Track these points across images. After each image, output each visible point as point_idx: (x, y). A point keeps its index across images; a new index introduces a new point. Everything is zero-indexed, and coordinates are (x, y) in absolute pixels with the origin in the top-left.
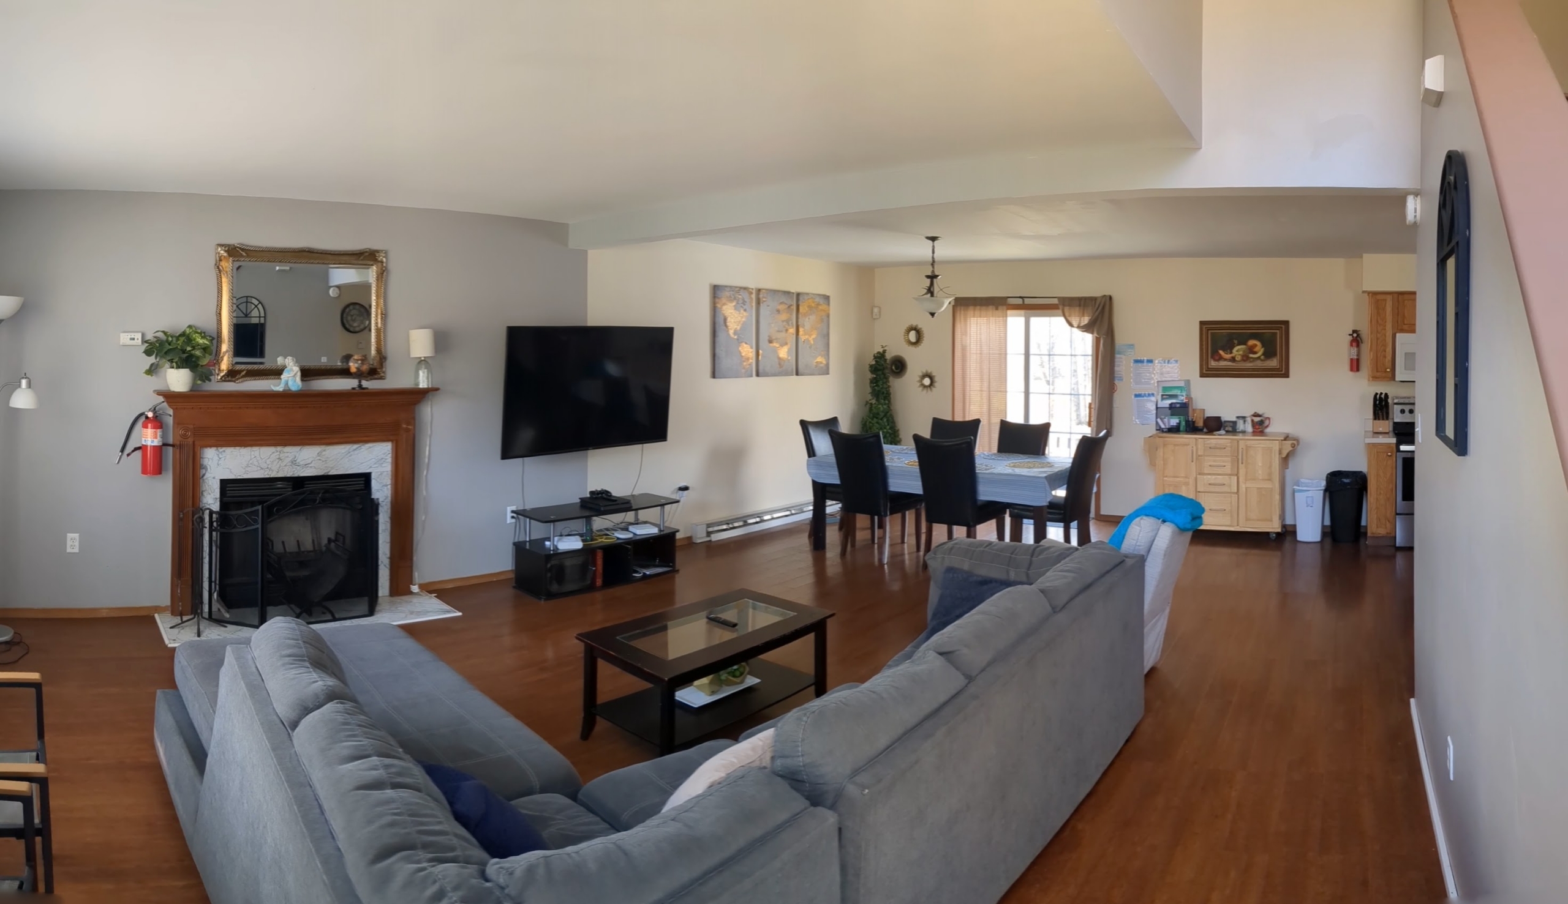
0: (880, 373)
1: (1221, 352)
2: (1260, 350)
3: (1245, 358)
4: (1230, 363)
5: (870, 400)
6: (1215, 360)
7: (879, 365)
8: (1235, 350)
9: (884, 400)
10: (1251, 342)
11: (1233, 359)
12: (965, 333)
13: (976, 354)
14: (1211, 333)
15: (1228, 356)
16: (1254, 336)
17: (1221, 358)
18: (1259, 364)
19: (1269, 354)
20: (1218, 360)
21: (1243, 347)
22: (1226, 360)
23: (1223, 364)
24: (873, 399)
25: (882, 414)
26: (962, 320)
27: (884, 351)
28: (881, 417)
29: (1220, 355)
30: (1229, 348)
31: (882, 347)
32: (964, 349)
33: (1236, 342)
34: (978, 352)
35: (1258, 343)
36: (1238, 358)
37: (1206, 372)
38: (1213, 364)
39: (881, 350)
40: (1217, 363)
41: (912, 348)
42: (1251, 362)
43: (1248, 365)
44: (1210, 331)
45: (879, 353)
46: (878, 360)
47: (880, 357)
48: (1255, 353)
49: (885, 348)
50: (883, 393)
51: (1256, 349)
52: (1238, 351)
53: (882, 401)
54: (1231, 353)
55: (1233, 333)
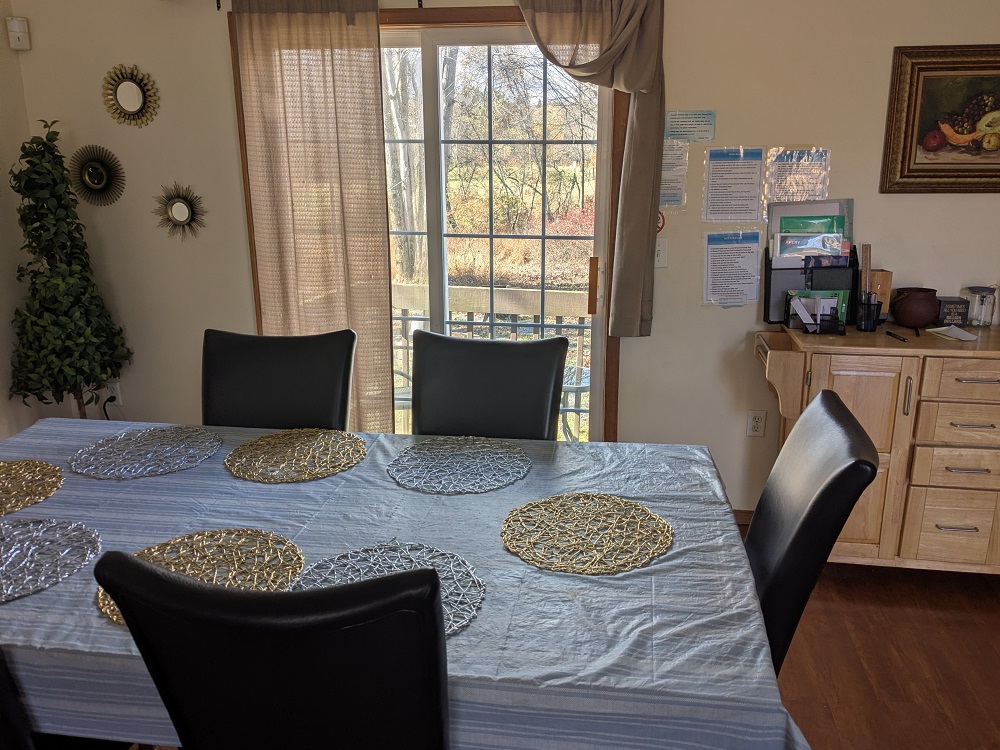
0: (46, 193)
1: (946, 128)
4: (967, 157)
5: (30, 263)
6: (928, 149)
7: (39, 174)
8: (982, 125)
9: (69, 264)
11: (977, 147)
12: (268, 87)
13: (304, 142)
14: (926, 79)
15: (964, 139)
17: (943, 144)
20: (935, 150)
22: (955, 148)
23: (946, 158)
24: (37, 261)
25: (66, 301)
26: (259, 52)
27: (53, 136)
28: (64, 308)
29: (944, 136)
30: (969, 117)
31: (45, 126)
32: (270, 129)
33: (989, 101)
34: (309, 136)
36: (989, 143)
37: (898, 178)
38: (921, 158)
39: (43, 134)
40: (931, 156)
41: (129, 129)
44: (923, 74)
45: (36, 140)
46: (35, 160)
47: (42, 151)
49: (53, 129)
50: (63, 246)
52: (992, 125)
53: (64, 266)
54: (973, 130)
55: (984, 79)
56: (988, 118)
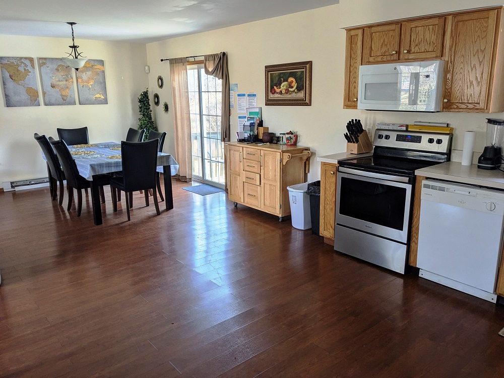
1: (275, 87)
2: (295, 85)
3: (287, 91)
4: (279, 96)
6: (273, 94)
8: (281, 86)
10: (291, 79)
11: (281, 93)
15: (278, 90)
16: (292, 75)
17: (275, 92)
18: (293, 96)
19: (299, 88)
21: (286, 83)
22: (278, 93)
23: (276, 96)
29: (275, 90)
30: (279, 84)
33: (282, 79)
35: (294, 80)
36: (284, 92)
37: (269, 102)
38: (271, 96)
42: (290, 94)
43: (288, 96)
44: (269, 73)
48: (292, 87)
51: (293, 85)
52: (284, 85)
54: (280, 88)
55: (281, 73)
56: (282, 85)
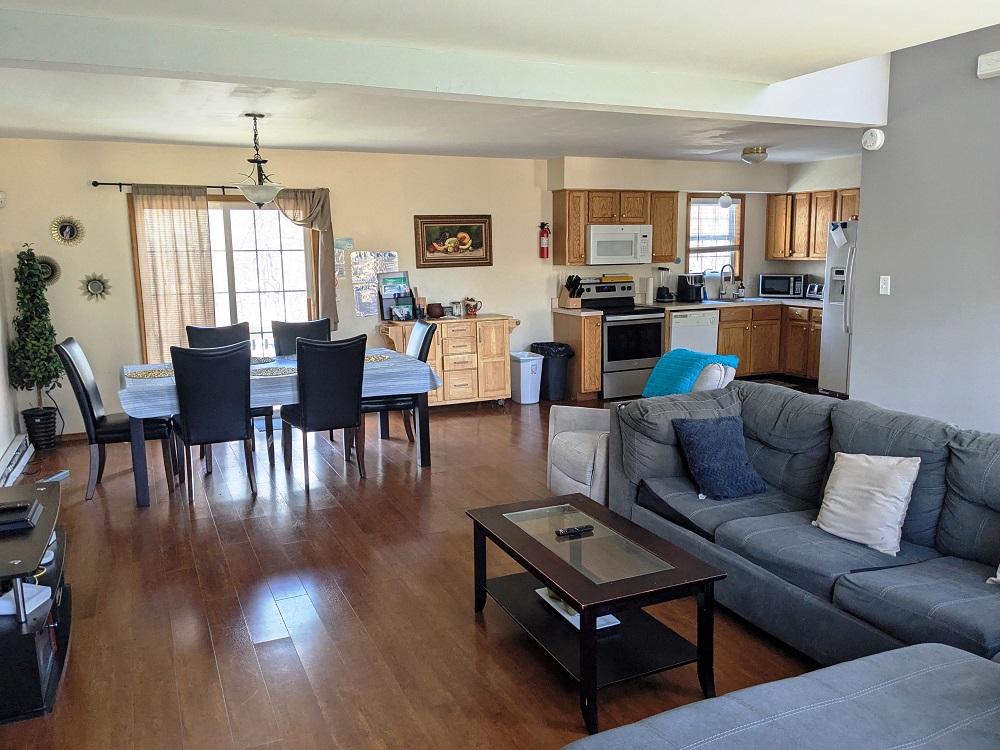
1: (435, 244)
2: (469, 242)
3: (456, 249)
4: (443, 254)
8: (446, 243)
10: (461, 235)
11: (446, 251)
14: (425, 227)
16: (463, 229)
17: (435, 250)
18: (468, 254)
19: (476, 246)
23: (437, 255)
27: (31, 250)
30: (442, 240)
31: (27, 246)
35: (467, 236)
37: (423, 263)
38: (429, 255)
42: (461, 253)
43: (459, 255)
44: (423, 225)
45: (23, 253)
48: (465, 245)
49: (31, 247)
51: (465, 241)
52: (450, 243)
55: (445, 227)
56: (448, 241)
